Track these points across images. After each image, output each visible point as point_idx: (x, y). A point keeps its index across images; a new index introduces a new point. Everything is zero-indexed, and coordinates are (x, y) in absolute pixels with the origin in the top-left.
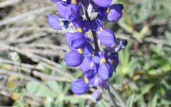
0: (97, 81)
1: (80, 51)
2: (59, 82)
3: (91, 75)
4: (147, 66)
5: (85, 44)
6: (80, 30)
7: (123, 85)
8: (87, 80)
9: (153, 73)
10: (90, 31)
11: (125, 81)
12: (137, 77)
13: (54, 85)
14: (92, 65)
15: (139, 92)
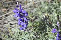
0: (24, 27)
1: (20, 22)
2: (18, 28)
3: (23, 26)
4: (34, 24)
5: (21, 20)
6: (20, 18)
7: (30, 28)
8: (22, 27)
9: (36, 25)
10: (22, 18)
11: (30, 27)
12: (32, 26)
13: (17, 29)
14: (23, 24)
15: (33, 29)
